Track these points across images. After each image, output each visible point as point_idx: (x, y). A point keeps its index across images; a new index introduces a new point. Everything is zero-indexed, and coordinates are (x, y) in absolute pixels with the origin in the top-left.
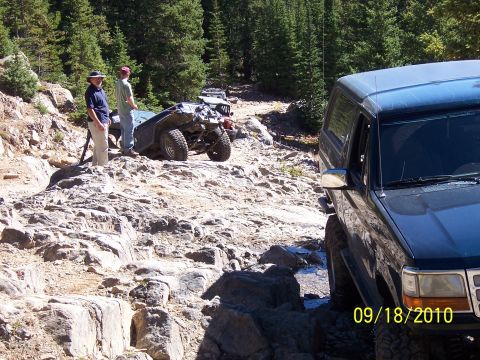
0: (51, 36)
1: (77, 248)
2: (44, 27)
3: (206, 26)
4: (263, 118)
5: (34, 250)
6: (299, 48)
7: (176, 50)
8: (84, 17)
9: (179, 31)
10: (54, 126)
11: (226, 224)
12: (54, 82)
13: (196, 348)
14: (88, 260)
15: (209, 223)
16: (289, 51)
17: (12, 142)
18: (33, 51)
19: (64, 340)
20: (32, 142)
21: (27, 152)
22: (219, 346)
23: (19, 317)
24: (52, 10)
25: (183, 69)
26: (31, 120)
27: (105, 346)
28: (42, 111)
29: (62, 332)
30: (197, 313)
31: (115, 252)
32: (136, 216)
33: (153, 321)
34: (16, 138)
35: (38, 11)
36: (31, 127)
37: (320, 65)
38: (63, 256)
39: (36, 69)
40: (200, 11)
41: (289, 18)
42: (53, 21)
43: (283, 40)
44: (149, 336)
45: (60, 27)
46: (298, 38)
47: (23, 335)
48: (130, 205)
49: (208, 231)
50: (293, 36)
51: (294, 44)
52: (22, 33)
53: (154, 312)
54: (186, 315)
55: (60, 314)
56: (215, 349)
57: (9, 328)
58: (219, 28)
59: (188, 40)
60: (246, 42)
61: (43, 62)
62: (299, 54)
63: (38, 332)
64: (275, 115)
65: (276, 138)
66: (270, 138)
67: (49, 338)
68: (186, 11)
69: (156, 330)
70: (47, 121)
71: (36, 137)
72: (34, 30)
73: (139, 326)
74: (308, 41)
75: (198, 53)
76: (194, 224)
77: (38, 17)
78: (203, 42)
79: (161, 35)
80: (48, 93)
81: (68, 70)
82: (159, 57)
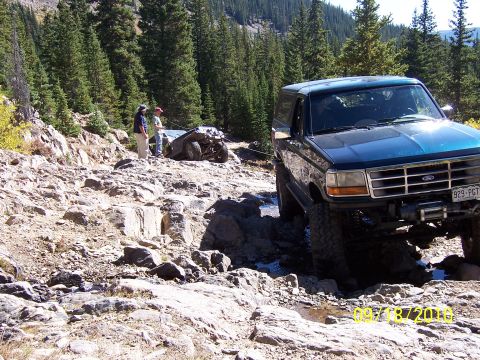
0: (116, 103)
1: (129, 189)
2: (112, 98)
3: (203, 99)
4: (235, 151)
5: (103, 191)
6: (255, 112)
7: (186, 112)
8: (134, 93)
9: (188, 101)
10: (117, 149)
11: (216, 185)
12: (117, 128)
13: (201, 236)
14: (135, 195)
15: (207, 185)
16: (250, 115)
17: (93, 157)
18: (106, 111)
19: (121, 226)
20: (105, 158)
21: (101, 163)
22: (214, 235)
23: (94, 213)
24: (116, 88)
25: (190, 122)
26: (104, 146)
27: (145, 232)
28: (111, 141)
29: (120, 222)
30: (201, 218)
31: (152, 192)
32: (164, 180)
33: (174, 220)
34: (96, 155)
35: (109, 89)
36: (104, 149)
37: (266, 121)
38: (121, 193)
39: (108, 121)
40: (200, 91)
41: (249, 96)
42: (117, 94)
43: (246, 108)
44: (172, 228)
45: (121, 99)
46: (254, 107)
47: (96, 223)
48: (160, 175)
49: (206, 188)
50: (251, 106)
51: (252, 111)
52: (99, 101)
53: (174, 214)
54: (194, 219)
55: (118, 212)
56: (212, 237)
57: (87, 219)
58: (210, 102)
59: (193, 106)
60: (225, 110)
61: (111, 117)
62: (255, 116)
63: (105, 222)
64: (242, 149)
65: (242, 162)
66: (239, 161)
67: (111, 225)
68: (192, 90)
69: (176, 225)
70: (113, 147)
71: (107, 154)
72: (106, 99)
73: (166, 223)
74: (260, 107)
75: (198, 113)
76: (198, 184)
77: (108, 92)
78: (201, 107)
79: (177, 104)
80: (114, 133)
81: (125, 123)
82: (176, 116)
